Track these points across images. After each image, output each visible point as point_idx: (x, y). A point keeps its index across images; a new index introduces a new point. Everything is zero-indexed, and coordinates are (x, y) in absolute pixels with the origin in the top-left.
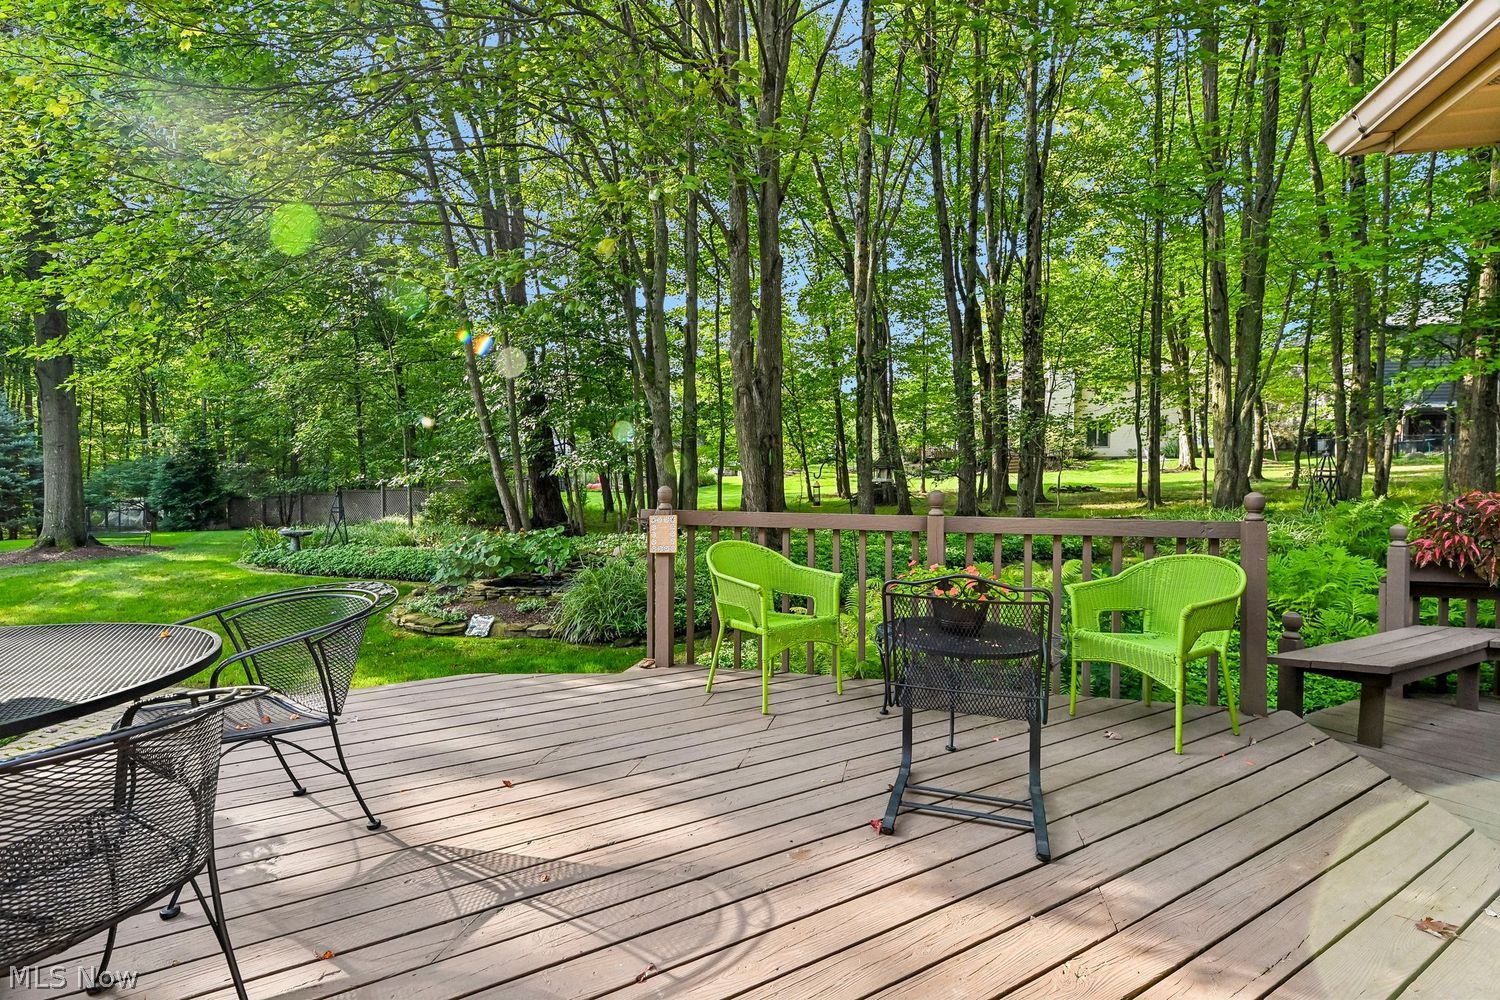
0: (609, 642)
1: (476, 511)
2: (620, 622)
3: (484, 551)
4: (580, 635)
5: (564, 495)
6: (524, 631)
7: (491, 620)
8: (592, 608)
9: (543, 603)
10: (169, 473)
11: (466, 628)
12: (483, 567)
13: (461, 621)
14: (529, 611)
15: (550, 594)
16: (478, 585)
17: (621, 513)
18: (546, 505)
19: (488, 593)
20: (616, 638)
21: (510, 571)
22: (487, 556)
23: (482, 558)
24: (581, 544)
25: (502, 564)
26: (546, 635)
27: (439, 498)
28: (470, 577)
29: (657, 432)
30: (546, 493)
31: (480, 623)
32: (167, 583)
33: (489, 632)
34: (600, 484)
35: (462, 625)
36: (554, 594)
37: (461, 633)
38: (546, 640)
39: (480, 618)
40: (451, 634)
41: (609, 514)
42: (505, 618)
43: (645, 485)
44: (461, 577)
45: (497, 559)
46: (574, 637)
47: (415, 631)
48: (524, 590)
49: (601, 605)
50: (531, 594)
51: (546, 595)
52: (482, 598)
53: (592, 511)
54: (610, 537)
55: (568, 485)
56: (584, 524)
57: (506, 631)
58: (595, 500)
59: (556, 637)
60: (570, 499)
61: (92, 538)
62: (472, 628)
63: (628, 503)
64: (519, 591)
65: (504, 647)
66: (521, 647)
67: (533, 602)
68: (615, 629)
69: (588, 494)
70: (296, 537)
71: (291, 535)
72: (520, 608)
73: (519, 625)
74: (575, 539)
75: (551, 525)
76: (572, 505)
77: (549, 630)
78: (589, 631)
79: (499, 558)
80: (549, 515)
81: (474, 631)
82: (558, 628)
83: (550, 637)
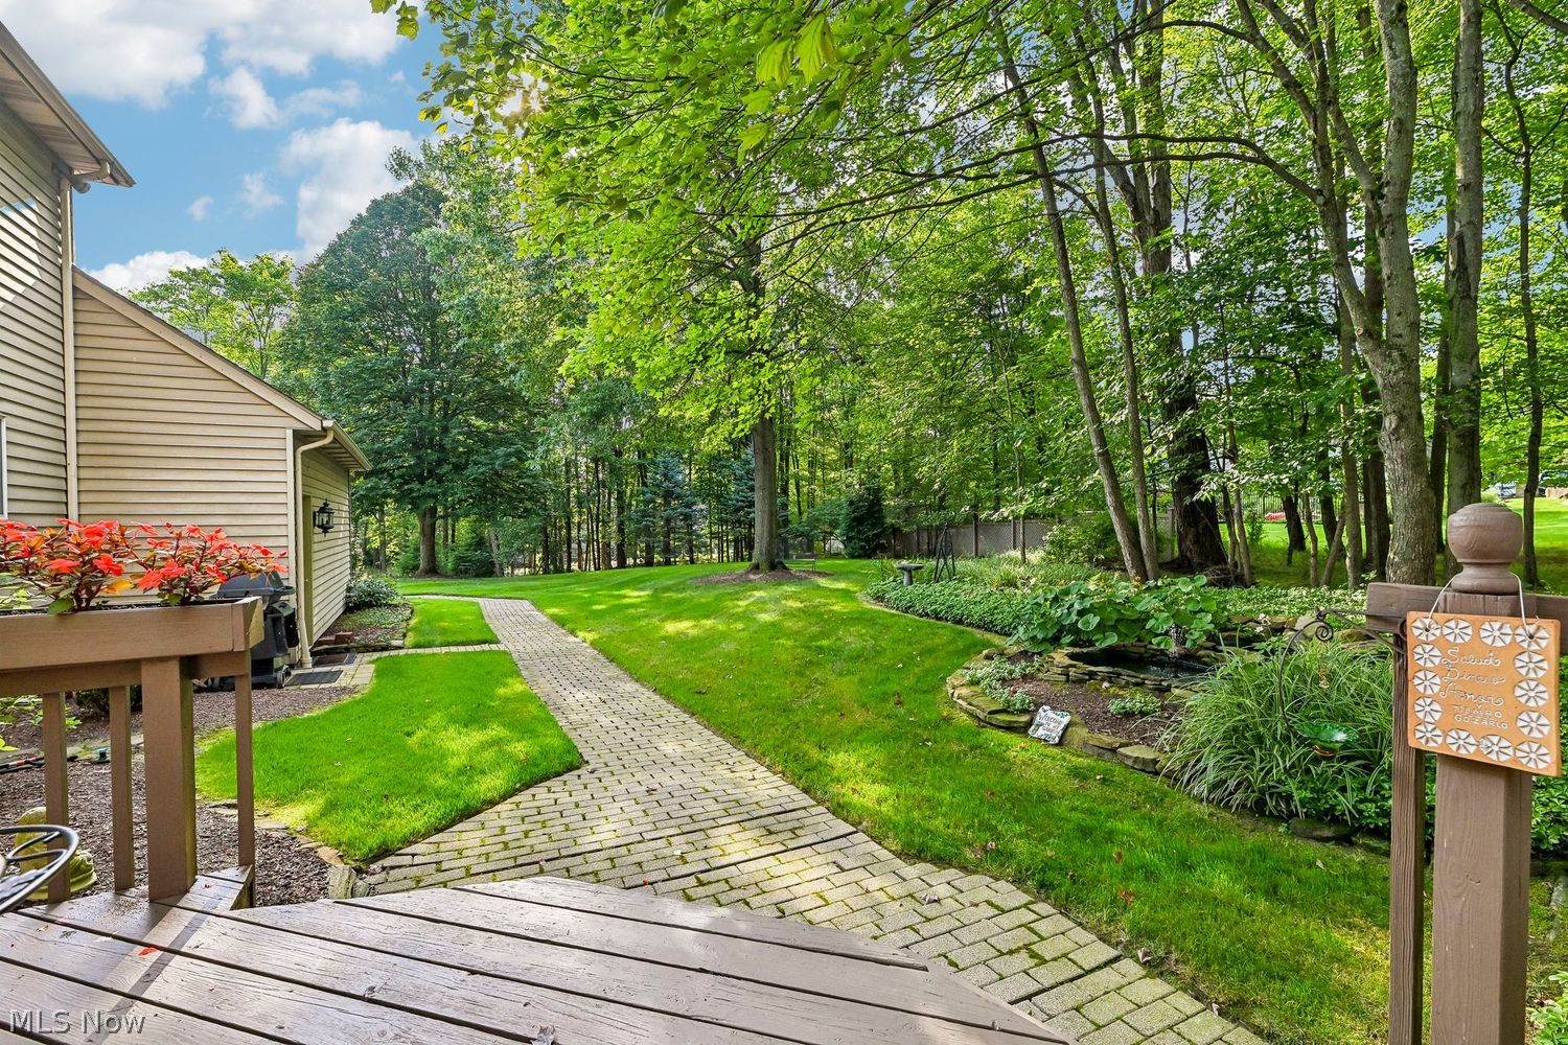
0: (1278, 818)
1: (1105, 547)
2: (1302, 785)
3: (1077, 607)
4: (1214, 787)
5: (1223, 529)
6: (1114, 750)
7: (1066, 720)
8: (1242, 741)
9: (1153, 703)
10: (851, 509)
11: (1030, 723)
12: (1074, 629)
13: (1024, 711)
14: (1128, 715)
15: (1168, 688)
16: (1060, 657)
17: (1315, 555)
18: (1196, 542)
19: (1072, 671)
20: (1293, 815)
21: (1112, 640)
22: (1081, 613)
23: (1074, 617)
24: (1237, 602)
25: (1101, 627)
26: (1150, 768)
27: (1062, 531)
28: (1055, 641)
29: (1390, 422)
30: (1196, 525)
31: (1050, 722)
32: (799, 609)
33: (1062, 738)
34: (1283, 514)
35: (1025, 718)
36: (1177, 692)
37: (1023, 730)
38: (1148, 777)
39: (1050, 714)
40: (1009, 728)
41: (1297, 556)
42: (1090, 720)
43: (1362, 513)
44: (1044, 639)
45: (1094, 620)
46: (1201, 788)
47: (967, 712)
48: (1126, 674)
49: (1259, 739)
50: (1137, 684)
51: (1162, 691)
52: (1063, 678)
53: (1269, 549)
54: (1293, 592)
55: (1228, 514)
56: (1251, 568)
57: (1085, 744)
58: (1276, 534)
59: (1168, 776)
60: (1232, 534)
61: (781, 563)
62: (1039, 726)
63: (1330, 539)
64: (1119, 675)
65: (1075, 773)
66: (1104, 780)
67: (1136, 700)
68: (1289, 798)
69: (1264, 526)
70: (908, 570)
71: (903, 569)
72: (1114, 707)
73: (1106, 739)
74: (1234, 593)
75: (1202, 568)
76: (1234, 542)
77: (1155, 762)
78: (1232, 783)
79: (1097, 619)
80: (1200, 554)
81: (1041, 732)
82: (1170, 763)
83: (1157, 773)
